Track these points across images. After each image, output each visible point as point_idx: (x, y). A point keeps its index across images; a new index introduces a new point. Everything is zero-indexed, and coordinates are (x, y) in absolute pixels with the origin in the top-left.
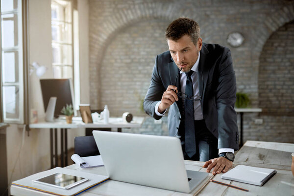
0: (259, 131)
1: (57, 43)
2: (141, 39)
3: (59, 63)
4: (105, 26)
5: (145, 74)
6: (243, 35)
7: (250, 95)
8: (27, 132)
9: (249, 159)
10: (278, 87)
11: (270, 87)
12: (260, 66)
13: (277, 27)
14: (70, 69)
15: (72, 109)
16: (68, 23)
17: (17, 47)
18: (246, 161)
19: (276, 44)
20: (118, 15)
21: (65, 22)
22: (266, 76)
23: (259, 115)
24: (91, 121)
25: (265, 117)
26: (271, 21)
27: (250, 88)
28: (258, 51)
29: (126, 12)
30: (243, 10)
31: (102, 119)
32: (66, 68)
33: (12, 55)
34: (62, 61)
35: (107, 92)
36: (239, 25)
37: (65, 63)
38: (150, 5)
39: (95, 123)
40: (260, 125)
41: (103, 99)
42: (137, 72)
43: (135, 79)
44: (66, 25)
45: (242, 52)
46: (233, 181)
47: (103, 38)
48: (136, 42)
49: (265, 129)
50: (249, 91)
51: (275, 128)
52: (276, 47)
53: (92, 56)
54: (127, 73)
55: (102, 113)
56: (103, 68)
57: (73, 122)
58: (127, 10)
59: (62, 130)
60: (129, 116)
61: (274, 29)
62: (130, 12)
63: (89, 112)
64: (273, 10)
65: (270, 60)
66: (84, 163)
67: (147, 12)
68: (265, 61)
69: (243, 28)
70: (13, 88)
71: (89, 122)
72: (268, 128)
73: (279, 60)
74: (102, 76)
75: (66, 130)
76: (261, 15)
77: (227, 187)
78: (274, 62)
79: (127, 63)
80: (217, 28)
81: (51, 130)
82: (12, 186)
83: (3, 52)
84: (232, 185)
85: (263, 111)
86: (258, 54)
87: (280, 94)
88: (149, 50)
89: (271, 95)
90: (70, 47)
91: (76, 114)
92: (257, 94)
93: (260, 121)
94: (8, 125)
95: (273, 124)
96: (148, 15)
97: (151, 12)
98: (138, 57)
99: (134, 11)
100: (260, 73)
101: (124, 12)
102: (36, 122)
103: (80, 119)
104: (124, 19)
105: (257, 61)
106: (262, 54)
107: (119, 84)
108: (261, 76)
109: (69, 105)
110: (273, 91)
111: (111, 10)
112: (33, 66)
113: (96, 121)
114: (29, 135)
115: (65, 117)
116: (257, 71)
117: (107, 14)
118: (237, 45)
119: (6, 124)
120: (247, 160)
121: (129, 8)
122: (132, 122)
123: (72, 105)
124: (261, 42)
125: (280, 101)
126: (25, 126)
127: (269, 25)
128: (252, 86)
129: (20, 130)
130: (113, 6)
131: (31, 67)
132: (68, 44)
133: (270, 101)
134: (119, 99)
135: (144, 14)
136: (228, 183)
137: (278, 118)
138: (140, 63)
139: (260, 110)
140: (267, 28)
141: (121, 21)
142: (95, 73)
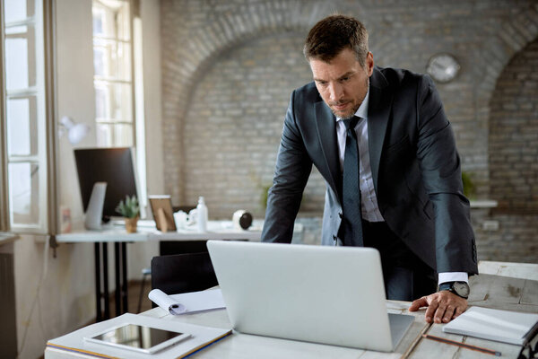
0: (491, 244)
1: (103, 80)
2: (261, 70)
3: (108, 119)
4: (192, 46)
5: (269, 137)
6: (457, 59)
7: (473, 175)
8: (52, 249)
9: (491, 297)
10: (528, 159)
11: (511, 159)
12: (491, 119)
13: (524, 44)
14: (129, 129)
15: (137, 204)
16: (123, 41)
17: (33, 89)
18: (485, 299)
19: (521, 76)
20: (216, 25)
21: (117, 39)
22: (503, 137)
23: (492, 213)
24: (173, 227)
25: (504, 217)
26: (512, 31)
27: (473, 162)
28: (486, 88)
29: (231, 19)
30: (457, 12)
31: (194, 223)
32: (119, 128)
33: (25, 103)
34: (113, 114)
35: (196, 172)
36: (450, 39)
37: (119, 117)
38: (277, 6)
39: (180, 231)
40: (493, 232)
41: (190, 186)
42: (255, 133)
43: (250, 148)
44: (120, 44)
45: (457, 92)
46: (467, 336)
47: (189, 68)
48: (252, 77)
49: (503, 240)
50: (472, 166)
51: (523, 237)
52: (523, 82)
53: (168, 105)
54: (234, 136)
55: (192, 212)
56: (188, 127)
57: (139, 229)
58: (234, 14)
59: (117, 244)
60: (245, 217)
61: (517, 47)
62: (238, 19)
63: (169, 210)
64: (514, 11)
65: (511, 106)
66: (175, 306)
67: (272, 19)
68: (502, 109)
69: (456, 45)
70: (27, 167)
71: (169, 230)
72: (510, 237)
73: (529, 106)
74: (186, 142)
75: (124, 244)
76: (492, 21)
77: (457, 348)
78: (519, 110)
79: (235, 117)
80: (406, 48)
81: (97, 245)
82: (48, 348)
83: (8, 97)
84: (466, 343)
85: (499, 205)
86: (488, 96)
87: (532, 173)
88: (275, 91)
89: (513, 173)
90: (128, 88)
91: (143, 215)
92: (486, 173)
93: (494, 225)
94: (17, 237)
95: (518, 231)
96: (274, 25)
97: (279, 18)
98: (255, 105)
99: (246, 17)
100: (491, 132)
101: (227, 20)
102: (69, 231)
103: (153, 223)
104: (229, 33)
105: (486, 110)
106: (495, 95)
107: (220, 156)
108: (494, 137)
109: (131, 198)
110: (517, 166)
111: (203, 16)
112: (62, 125)
113: (183, 228)
114: (55, 256)
115: (122, 222)
116: (485, 128)
117: (196, 23)
118: (447, 79)
119: (13, 235)
120: (487, 297)
121: (238, 12)
122: (251, 228)
123: (137, 197)
124: (493, 72)
125: (531, 186)
126: (48, 238)
127: (507, 38)
128: (477, 158)
129: (39, 245)
130: (207, 8)
131: (60, 127)
132: (123, 82)
133: (513, 186)
134: (219, 185)
135: (265, 22)
136: (459, 339)
137: (528, 218)
138: (259, 116)
139: (493, 204)
140: (504, 45)
141: (222, 35)
142: (173, 137)
